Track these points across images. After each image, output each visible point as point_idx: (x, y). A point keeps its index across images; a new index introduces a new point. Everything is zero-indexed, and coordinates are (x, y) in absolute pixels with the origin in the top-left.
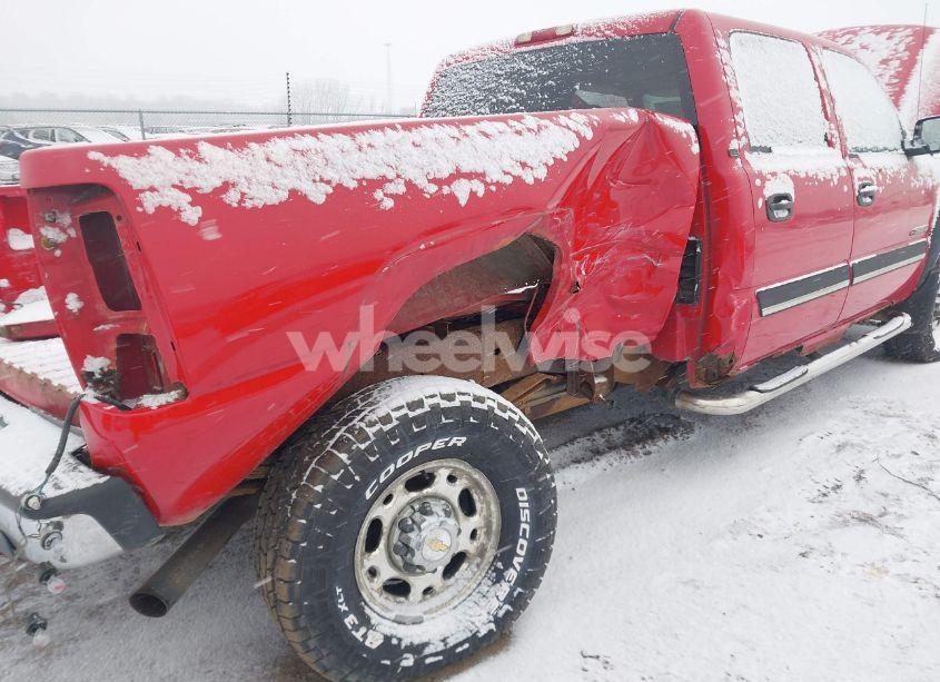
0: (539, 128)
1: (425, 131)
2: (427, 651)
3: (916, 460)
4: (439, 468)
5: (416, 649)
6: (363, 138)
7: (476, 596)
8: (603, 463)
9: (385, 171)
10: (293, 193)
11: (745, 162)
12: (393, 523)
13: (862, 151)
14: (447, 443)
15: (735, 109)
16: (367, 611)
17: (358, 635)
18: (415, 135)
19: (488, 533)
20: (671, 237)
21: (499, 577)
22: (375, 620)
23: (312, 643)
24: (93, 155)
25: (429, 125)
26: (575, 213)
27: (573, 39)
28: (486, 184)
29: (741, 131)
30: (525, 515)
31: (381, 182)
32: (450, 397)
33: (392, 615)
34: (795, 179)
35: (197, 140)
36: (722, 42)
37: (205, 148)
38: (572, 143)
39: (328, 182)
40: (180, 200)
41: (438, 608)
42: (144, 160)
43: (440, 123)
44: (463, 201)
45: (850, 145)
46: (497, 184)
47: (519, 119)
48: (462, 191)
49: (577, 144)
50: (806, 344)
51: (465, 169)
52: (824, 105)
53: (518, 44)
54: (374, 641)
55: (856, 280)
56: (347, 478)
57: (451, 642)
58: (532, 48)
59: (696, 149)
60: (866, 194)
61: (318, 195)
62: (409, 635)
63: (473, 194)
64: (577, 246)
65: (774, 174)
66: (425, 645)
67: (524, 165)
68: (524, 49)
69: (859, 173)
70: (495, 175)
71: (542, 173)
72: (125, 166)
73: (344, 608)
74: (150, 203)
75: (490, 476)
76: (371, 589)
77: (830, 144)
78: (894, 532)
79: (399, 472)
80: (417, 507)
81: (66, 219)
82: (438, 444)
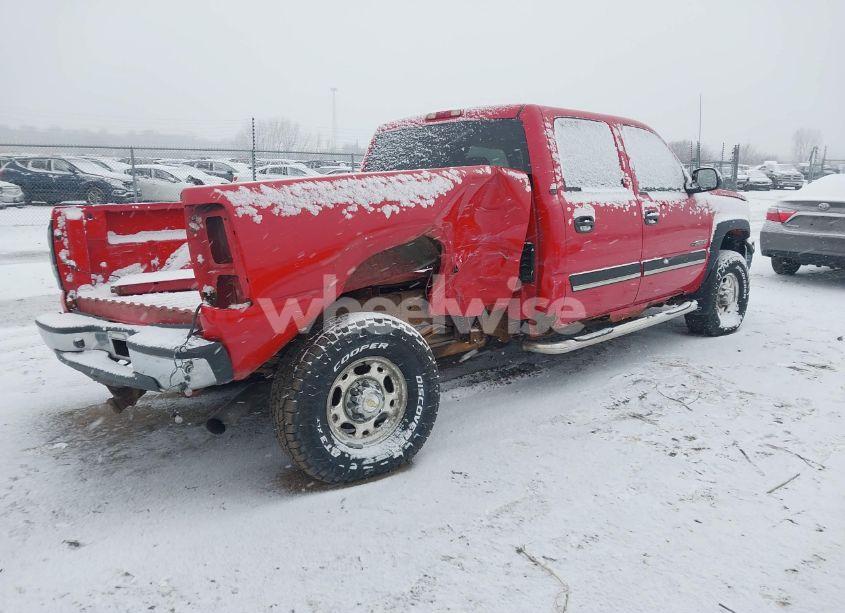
0: (431, 178)
1: (369, 180)
2: (364, 463)
3: (683, 389)
4: (374, 361)
5: (359, 461)
6: (337, 183)
7: (392, 437)
8: (479, 387)
9: (347, 200)
10: (304, 209)
11: (560, 196)
12: (347, 391)
13: (651, 190)
14: (378, 346)
15: (555, 165)
16: (333, 437)
17: (328, 448)
18: (363, 182)
19: (400, 403)
20: (513, 241)
21: (406, 427)
22: (336, 442)
23: (303, 449)
24: (217, 191)
25: (370, 176)
26: (454, 226)
27: (461, 119)
28: (401, 207)
29: (558, 178)
30: (421, 392)
31: (346, 205)
32: (380, 321)
33: (345, 442)
34: (597, 207)
35: (259, 184)
36: (548, 125)
37: (263, 187)
38: (449, 186)
39: (320, 205)
40: (253, 211)
41: (371, 442)
42: (237, 193)
43: (376, 175)
44: (388, 216)
45: (641, 186)
46: (406, 207)
47: (419, 173)
48: (387, 211)
49: (452, 187)
50: (612, 314)
51: (389, 199)
52: (621, 161)
53: (428, 120)
54: (335, 453)
55: (646, 273)
56: (324, 359)
57: (378, 459)
58: (436, 123)
59: (529, 189)
60: (651, 218)
61: (315, 211)
62: (355, 454)
63: (393, 213)
64: (456, 245)
65: (581, 204)
66: (363, 459)
67: (421, 198)
68: (431, 123)
69: (646, 204)
70: (405, 203)
71: (432, 202)
72: (230, 195)
73: (320, 431)
74: (240, 212)
75: (401, 369)
76: (335, 426)
77: (625, 186)
78: (652, 422)
79: (352, 360)
80: (360, 383)
81: (199, 219)
82: (373, 346)
